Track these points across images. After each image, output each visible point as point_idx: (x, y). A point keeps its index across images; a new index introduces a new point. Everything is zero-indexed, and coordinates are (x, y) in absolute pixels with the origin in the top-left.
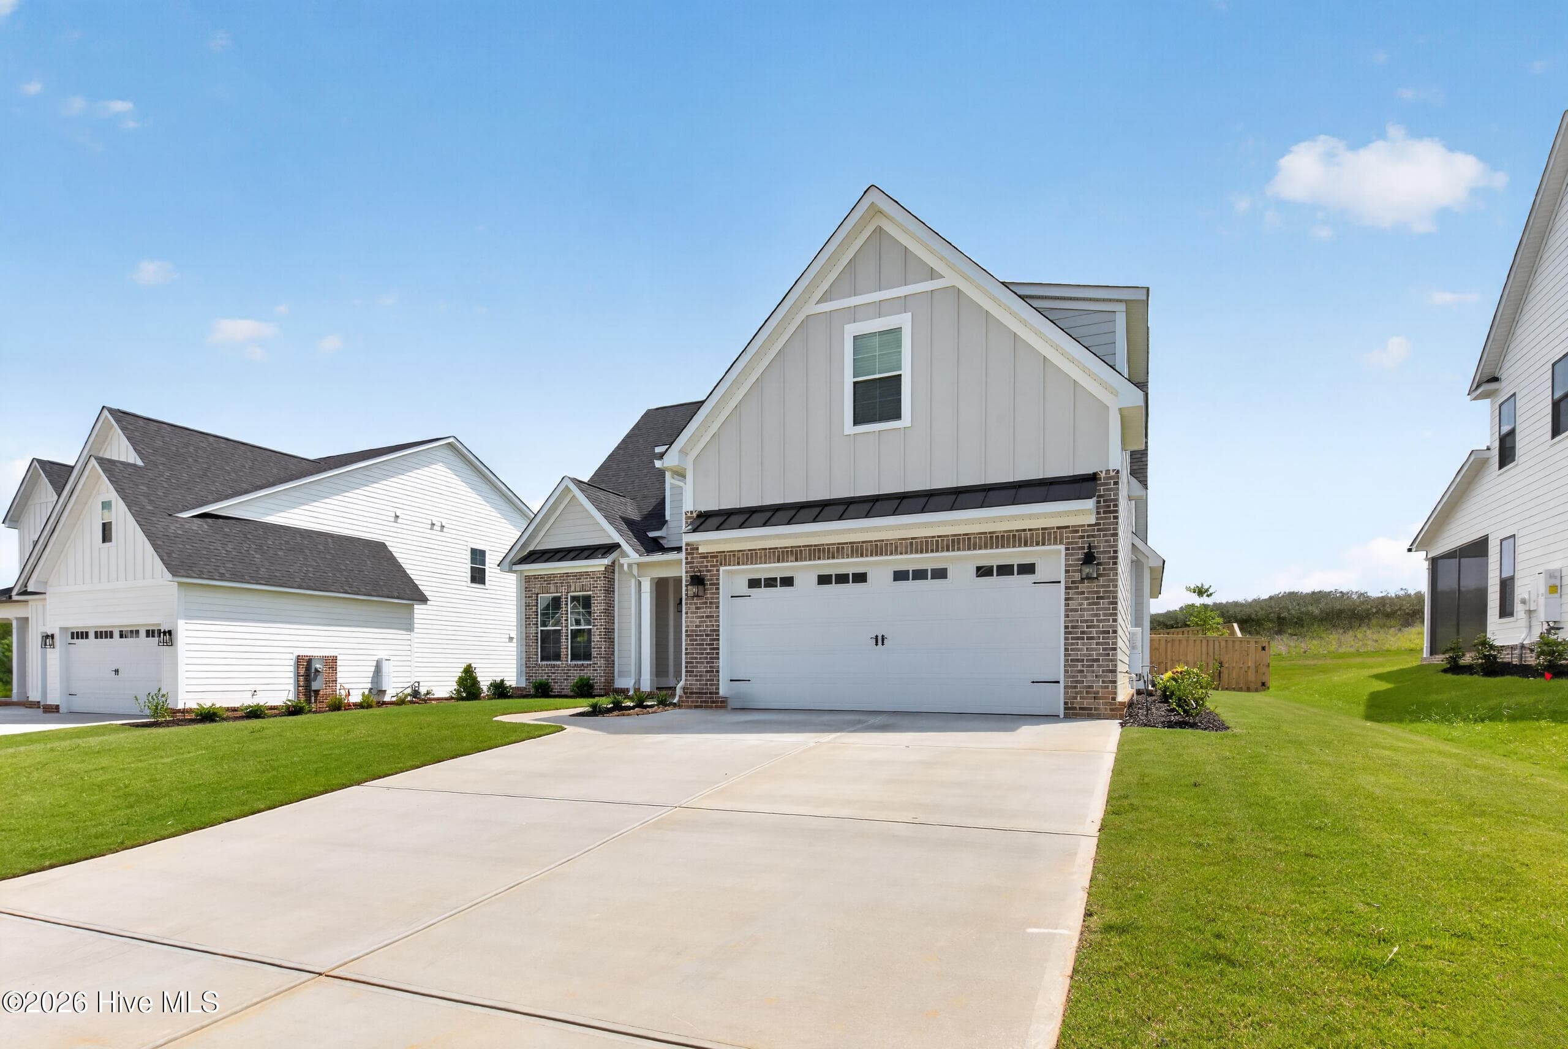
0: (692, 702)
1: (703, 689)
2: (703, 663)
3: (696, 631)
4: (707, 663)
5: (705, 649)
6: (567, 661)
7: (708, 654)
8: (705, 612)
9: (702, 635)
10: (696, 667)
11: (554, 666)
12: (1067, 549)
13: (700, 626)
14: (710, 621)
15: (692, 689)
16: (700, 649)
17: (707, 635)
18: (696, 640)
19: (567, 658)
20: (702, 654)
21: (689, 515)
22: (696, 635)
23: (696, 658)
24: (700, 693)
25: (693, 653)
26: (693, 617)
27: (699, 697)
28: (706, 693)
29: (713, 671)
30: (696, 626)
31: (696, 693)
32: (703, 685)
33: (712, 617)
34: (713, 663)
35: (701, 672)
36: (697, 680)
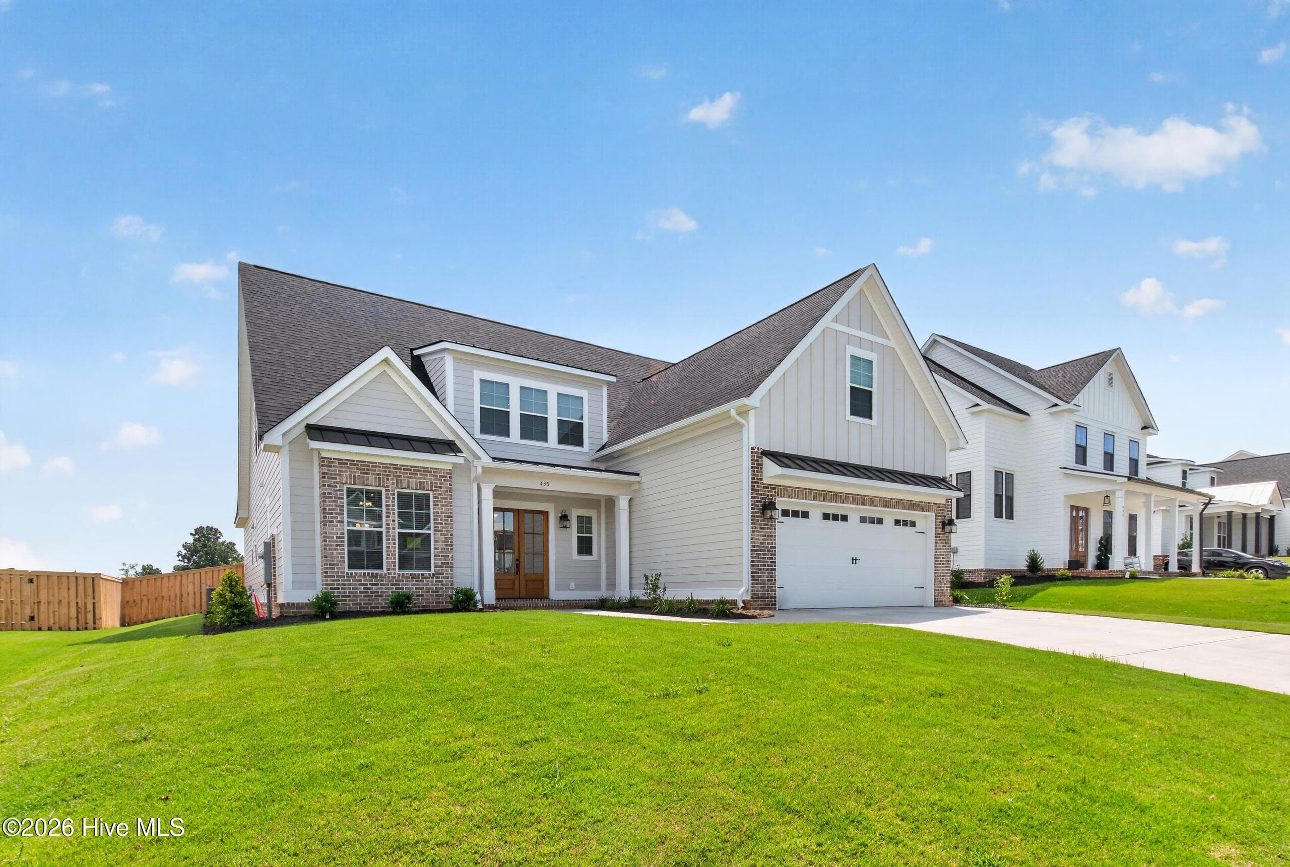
0: (758, 605)
1: (765, 594)
2: (765, 573)
3: (760, 547)
4: (769, 573)
5: (767, 562)
6: (395, 570)
7: (769, 566)
8: (767, 532)
9: (764, 551)
10: (761, 576)
11: (374, 576)
12: (936, 516)
13: (763, 543)
14: (771, 540)
15: (758, 594)
16: (763, 562)
17: (768, 551)
18: (760, 554)
19: (395, 566)
20: (765, 566)
21: (756, 450)
22: (761, 551)
23: (760, 569)
24: (763, 598)
25: (758, 565)
26: (758, 535)
27: (762, 601)
28: (768, 598)
29: (772, 580)
30: (761, 543)
31: (761, 598)
32: (765, 591)
33: (772, 536)
34: (772, 573)
35: (763, 580)
36: (761, 587)
